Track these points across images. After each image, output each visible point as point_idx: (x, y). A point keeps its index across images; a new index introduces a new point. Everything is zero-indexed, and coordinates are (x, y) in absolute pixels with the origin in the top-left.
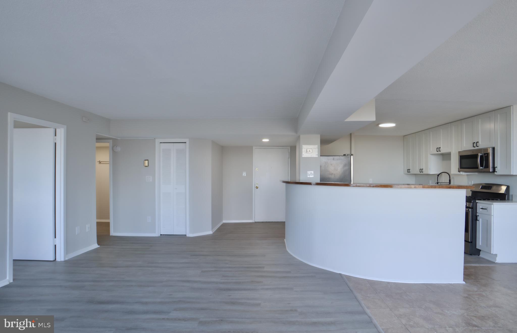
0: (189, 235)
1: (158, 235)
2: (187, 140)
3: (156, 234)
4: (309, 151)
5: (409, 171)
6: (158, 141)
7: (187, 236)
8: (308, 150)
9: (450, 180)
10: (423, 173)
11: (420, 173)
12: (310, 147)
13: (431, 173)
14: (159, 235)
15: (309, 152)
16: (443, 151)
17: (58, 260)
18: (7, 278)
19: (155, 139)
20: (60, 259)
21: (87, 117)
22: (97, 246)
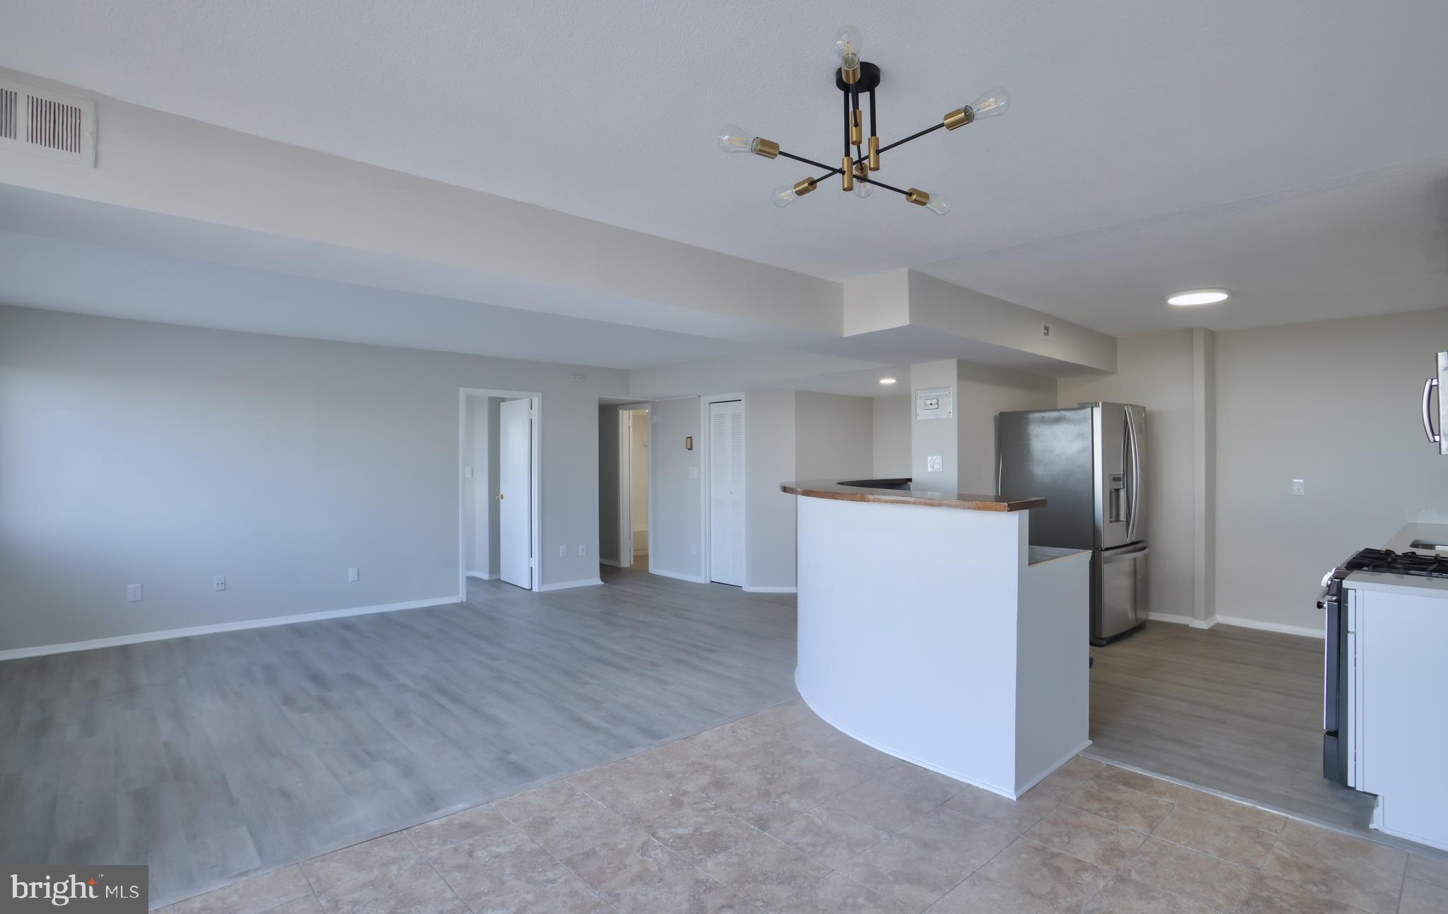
0: (747, 588)
1: (706, 580)
2: (741, 395)
3: (700, 580)
4: (931, 404)
6: (705, 400)
7: (743, 589)
8: (929, 402)
12: (933, 394)
14: (708, 582)
15: (931, 407)
17: (533, 590)
18: (460, 594)
19: (700, 396)
20: (535, 589)
21: (580, 373)
22: (598, 581)
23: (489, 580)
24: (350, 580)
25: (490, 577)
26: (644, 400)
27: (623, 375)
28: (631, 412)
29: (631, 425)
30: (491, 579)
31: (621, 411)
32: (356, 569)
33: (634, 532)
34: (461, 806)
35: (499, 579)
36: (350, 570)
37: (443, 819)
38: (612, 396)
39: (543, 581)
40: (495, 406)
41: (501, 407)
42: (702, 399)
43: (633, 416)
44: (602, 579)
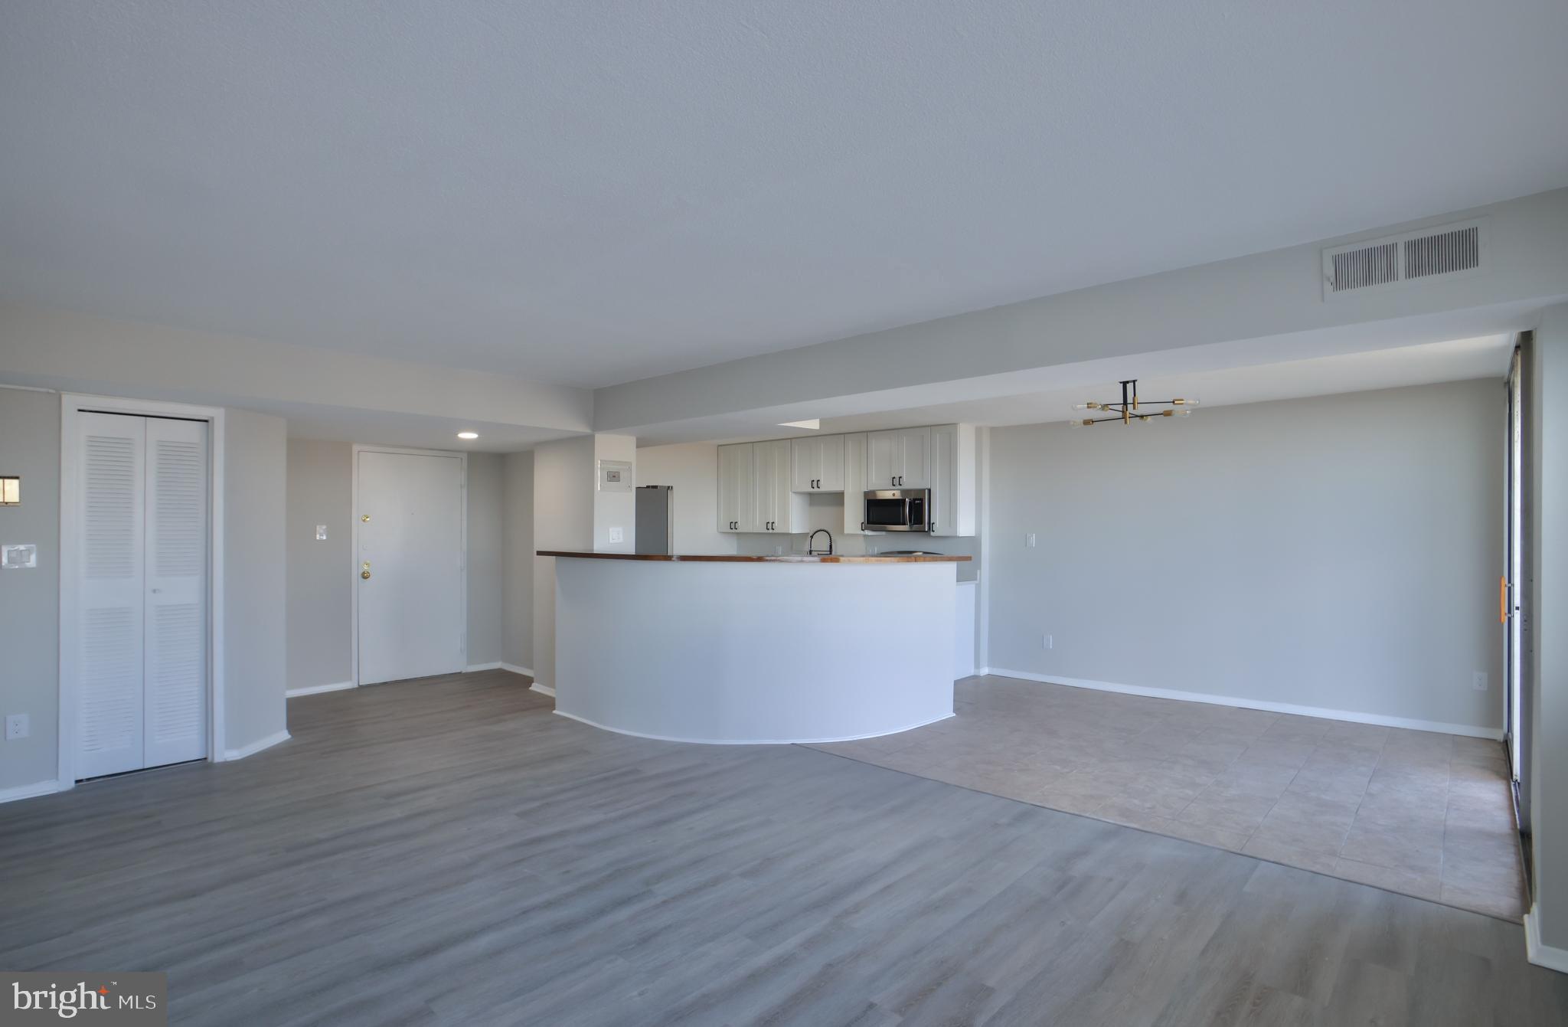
0: (226, 755)
1: (70, 783)
3: (59, 783)
5: (733, 525)
6: (71, 403)
7: (216, 759)
9: (831, 546)
10: (774, 531)
11: (767, 531)
12: (615, 467)
13: (794, 532)
14: (72, 784)
16: (825, 487)
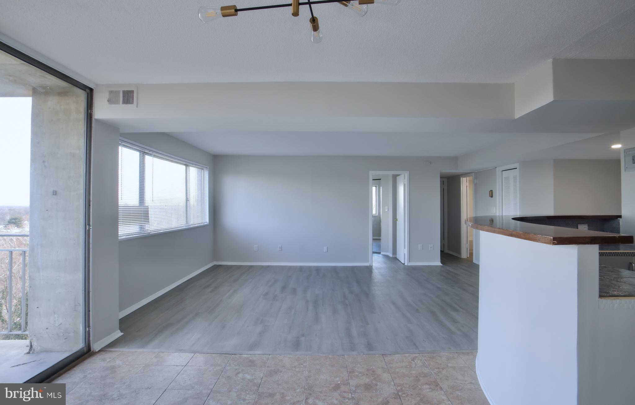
2: (517, 166)
6: (499, 170)
17: (405, 264)
18: (370, 263)
19: (496, 167)
20: (406, 264)
21: (429, 161)
22: (439, 263)
23: (392, 258)
24: (324, 251)
25: (393, 256)
26: (471, 171)
27: (455, 159)
28: (468, 178)
29: (468, 185)
30: (393, 257)
31: (461, 179)
32: (326, 247)
33: (469, 241)
34: (259, 352)
35: (396, 258)
36: (324, 247)
37: (249, 355)
38: (451, 170)
39: (409, 260)
40: (395, 177)
41: (397, 178)
42: (497, 169)
43: (469, 180)
44: (442, 262)
